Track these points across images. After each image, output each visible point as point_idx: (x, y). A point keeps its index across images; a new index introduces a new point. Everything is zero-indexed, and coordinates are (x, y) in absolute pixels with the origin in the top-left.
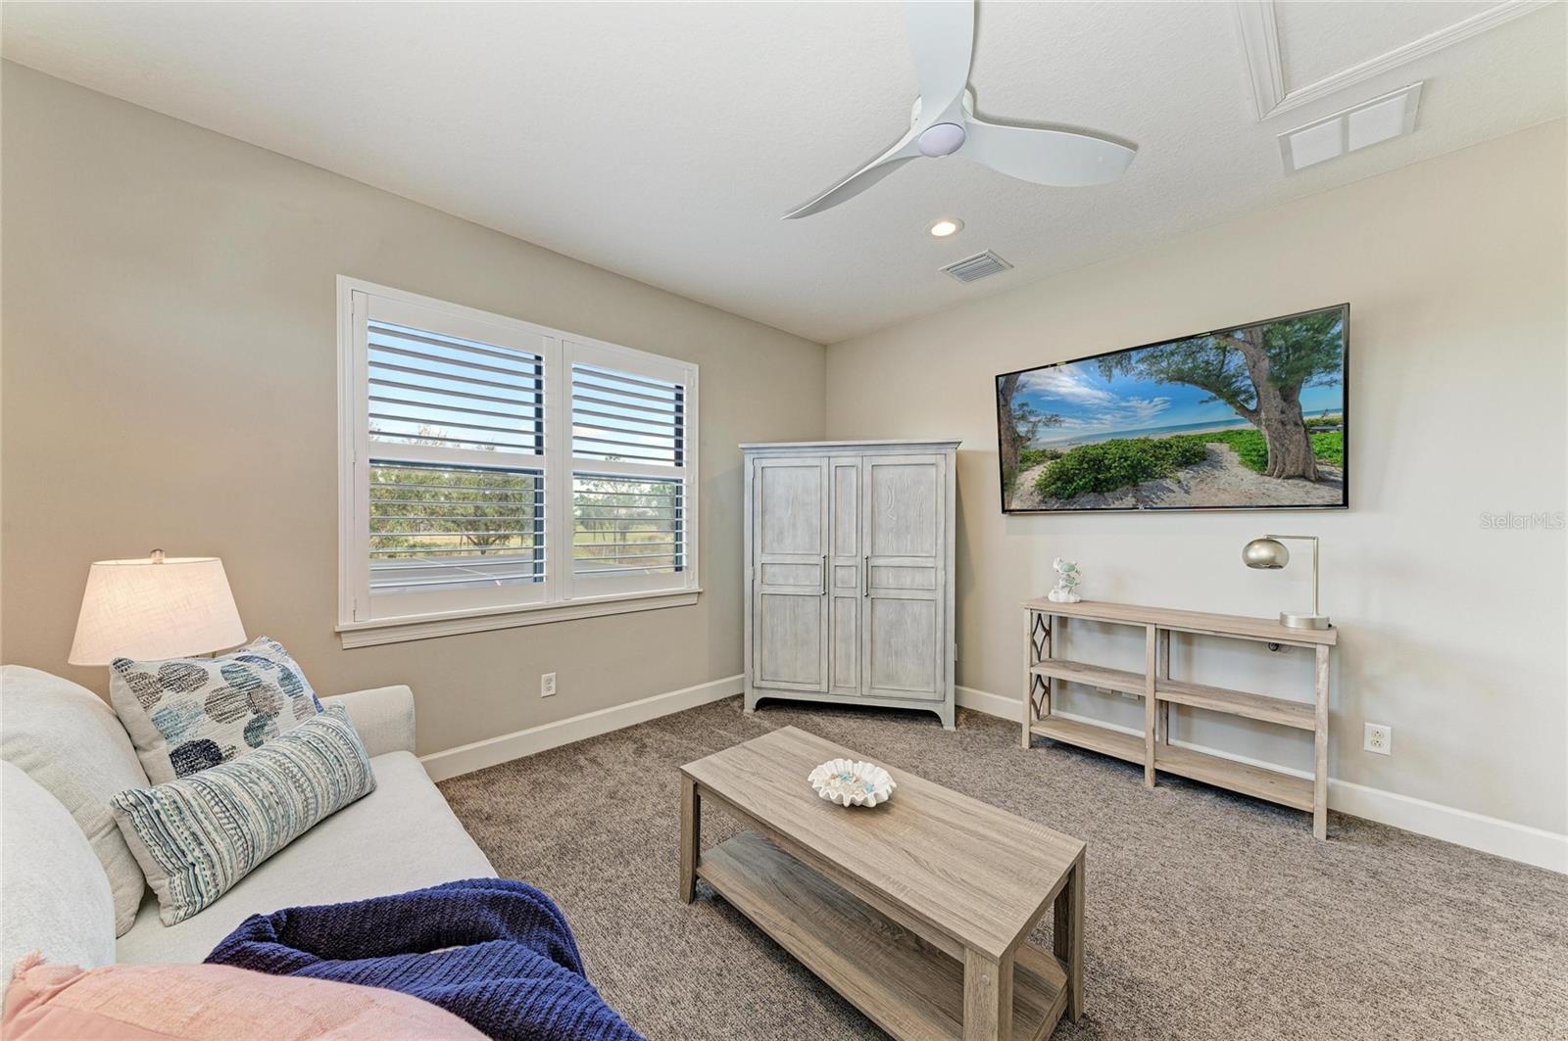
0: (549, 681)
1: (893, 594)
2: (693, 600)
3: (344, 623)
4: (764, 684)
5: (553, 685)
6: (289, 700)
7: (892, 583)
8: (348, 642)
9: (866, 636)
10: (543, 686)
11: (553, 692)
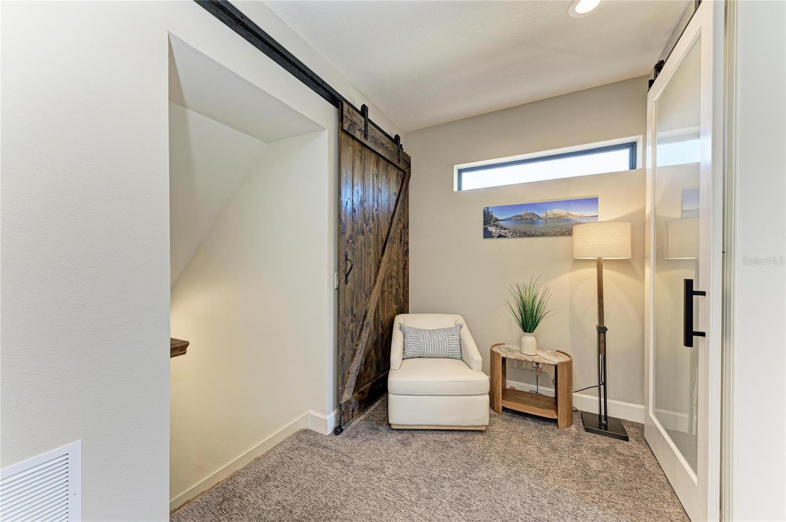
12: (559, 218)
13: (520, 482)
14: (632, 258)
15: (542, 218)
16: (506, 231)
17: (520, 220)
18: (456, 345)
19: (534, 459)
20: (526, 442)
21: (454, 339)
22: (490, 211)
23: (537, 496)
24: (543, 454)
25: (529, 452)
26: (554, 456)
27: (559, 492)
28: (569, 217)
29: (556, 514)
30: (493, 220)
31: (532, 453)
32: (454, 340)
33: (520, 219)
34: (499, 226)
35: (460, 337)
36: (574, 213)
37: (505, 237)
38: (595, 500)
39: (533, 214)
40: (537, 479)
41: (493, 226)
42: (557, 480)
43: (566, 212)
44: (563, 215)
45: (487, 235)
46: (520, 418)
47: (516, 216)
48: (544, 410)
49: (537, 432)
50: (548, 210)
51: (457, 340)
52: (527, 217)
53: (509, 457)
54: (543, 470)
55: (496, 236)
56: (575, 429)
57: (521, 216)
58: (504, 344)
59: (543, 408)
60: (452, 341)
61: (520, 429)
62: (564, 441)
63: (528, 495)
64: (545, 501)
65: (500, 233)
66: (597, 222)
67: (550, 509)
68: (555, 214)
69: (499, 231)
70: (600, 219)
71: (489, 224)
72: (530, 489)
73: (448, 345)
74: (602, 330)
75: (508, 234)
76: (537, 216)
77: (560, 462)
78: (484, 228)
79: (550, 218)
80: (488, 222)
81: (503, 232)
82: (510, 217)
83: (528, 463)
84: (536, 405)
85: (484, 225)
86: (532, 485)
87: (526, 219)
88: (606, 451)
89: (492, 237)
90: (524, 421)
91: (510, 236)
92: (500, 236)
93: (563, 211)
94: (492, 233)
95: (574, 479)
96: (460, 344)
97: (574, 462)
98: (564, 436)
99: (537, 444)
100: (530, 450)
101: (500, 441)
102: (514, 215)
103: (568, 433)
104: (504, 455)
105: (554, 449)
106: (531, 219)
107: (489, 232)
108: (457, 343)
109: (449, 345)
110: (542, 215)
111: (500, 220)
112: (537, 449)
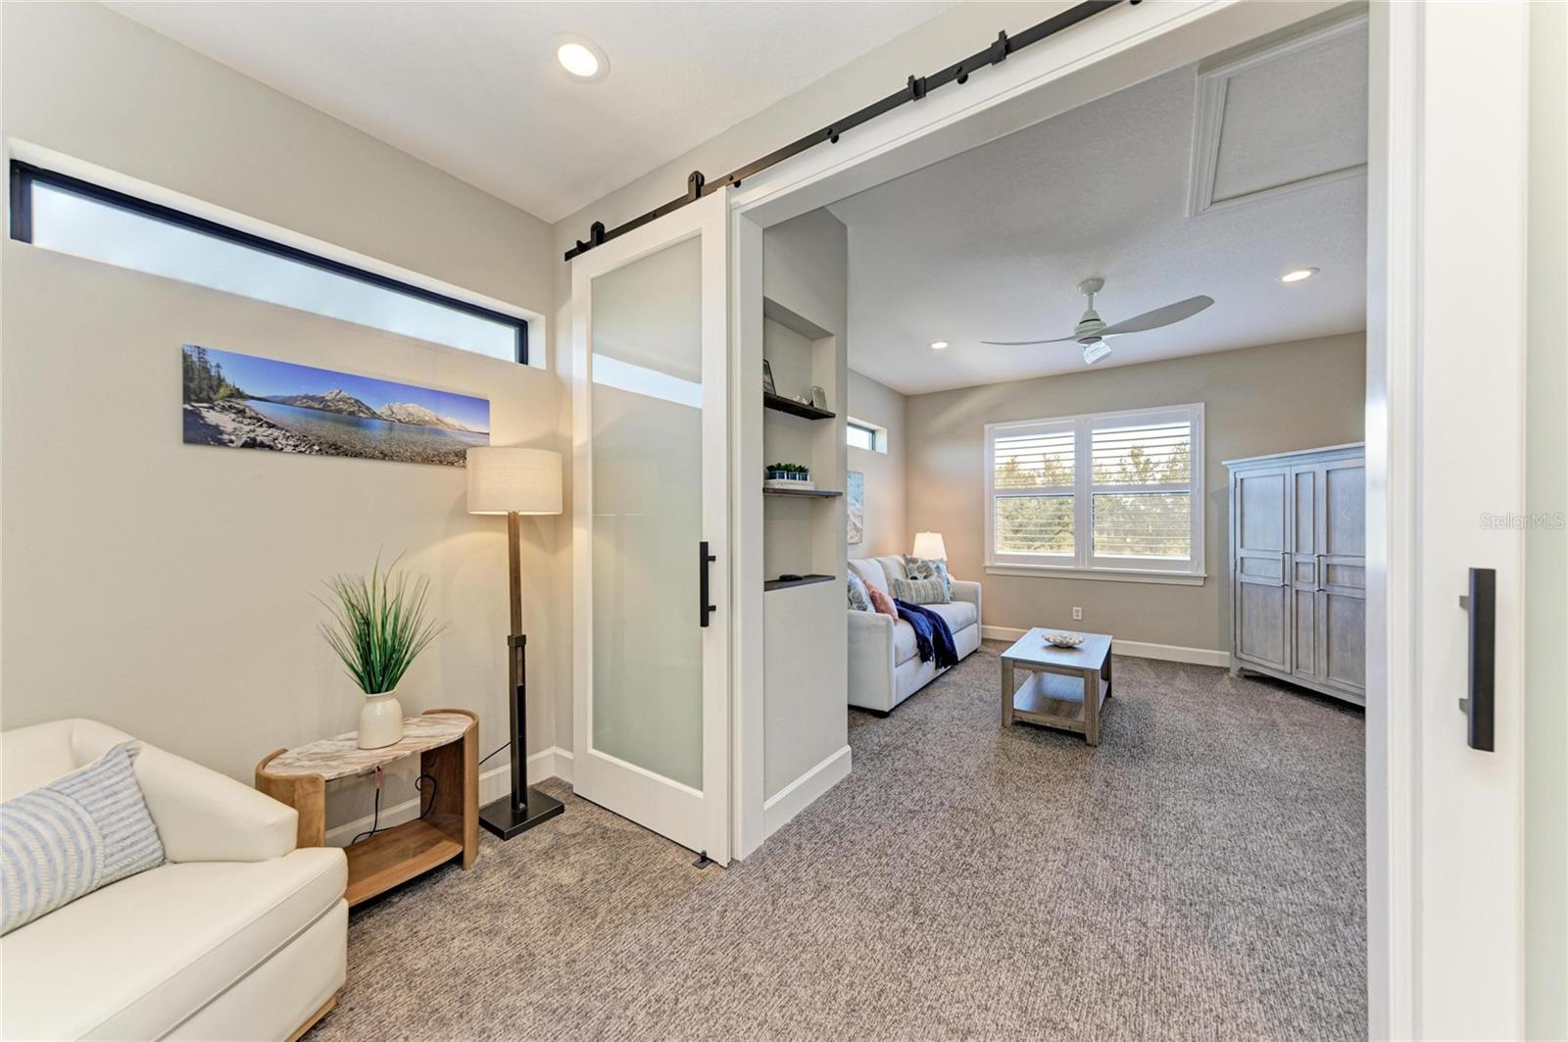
0: (1077, 611)
1: (1347, 592)
2: (1201, 583)
3: (987, 564)
4: (1244, 656)
5: (1080, 614)
6: (936, 574)
7: (1347, 581)
8: (988, 572)
9: (1323, 629)
10: (1075, 614)
11: (1080, 618)
12: (420, 425)
13: (511, 1017)
14: (563, 513)
15: (379, 417)
16: (276, 433)
17: (319, 409)
18: (139, 820)
19: (488, 956)
20: (441, 943)
21: (119, 806)
22: (214, 364)
23: (557, 1005)
24: (492, 933)
25: (466, 953)
26: (508, 921)
27: (574, 961)
28: (439, 427)
29: (605, 997)
30: (222, 391)
31: (472, 950)
32: (124, 808)
33: (322, 408)
34: (249, 413)
35: (140, 789)
36: (449, 420)
37: (271, 448)
38: (617, 922)
39: (357, 401)
40: (529, 981)
41: (223, 408)
42: (553, 947)
43: (433, 414)
44: (427, 418)
45: (198, 432)
46: (377, 910)
47: (306, 397)
48: (427, 852)
49: (438, 908)
50: (394, 402)
51: (135, 804)
52: (341, 405)
53: (441, 1000)
54: (520, 956)
55: (240, 443)
56: (489, 850)
57: (322, 400)
58: (285, 751)
59: (422, 852)
60: (113, 819)
61: (400, 930)
62: (495, 883)
63: (546, 1020)
64: (576, 999)
65: (252, 435)
66: (489, 446)
67: (593, 999)
68: (410, 414)
69: (248, 428)
70: (493, 441)
71: (209, 400)
72: (540, 1008)
73: (97, 840)
74: (518, 643)
75: (284, 442)
76: (368, 408)
77: (527, 919)
78: (185, 410)
79: (400, 421)
80: (204, 395)
81: (262, 434)
82: (288, 395)
83: (488, 972)
84: (404, 855)
85: (187, 399)
86: (535, 997)
87: (339, 411)
88: (556, 847)
89: (222, 443)
90: (392, 910)
91: (290, 449)
92: (251, 444)
93: (428, 411)
94: (222, 433)
95: (569, 922)
96: (150, 815)
97: (542, 899)
98: (487, 874)
99: (463, 925)
100: (464, 948)
101: (388, 994)
102: (302, 394)
103: (486, 865)
104: (429, 1010)
105: (498, 908)
106: (352, 413)
107: (207, 426)
108: (139, 816)
109: (104, 837)
110: (381, 409)
111: (253, 398)
112: (472, 934)
